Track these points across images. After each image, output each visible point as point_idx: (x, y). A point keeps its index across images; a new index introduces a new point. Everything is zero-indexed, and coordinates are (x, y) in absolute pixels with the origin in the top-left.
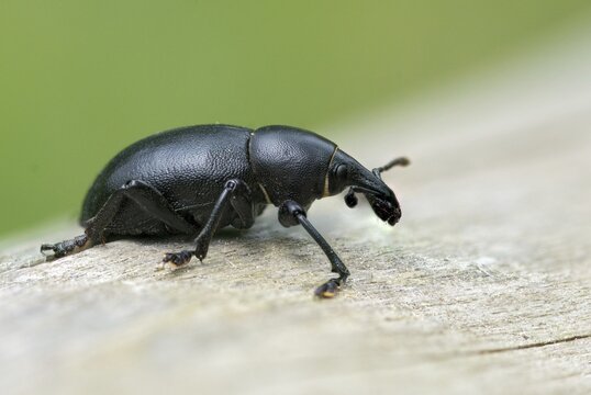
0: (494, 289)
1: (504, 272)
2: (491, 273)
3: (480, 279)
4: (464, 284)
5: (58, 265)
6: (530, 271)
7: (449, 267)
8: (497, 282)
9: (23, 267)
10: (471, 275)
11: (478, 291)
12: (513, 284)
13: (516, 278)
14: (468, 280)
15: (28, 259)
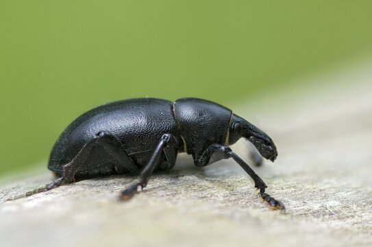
0: (336, 224)
1: (345, 212)
2: (336, 212)
3: (327, 216)
4: (315, 220)
5: (31, 200)
6: (363, 211)
7: (306, 207)
8: (339, 218)
9: (9, 200)
10: (322, 213)
11: (324, 225)
12: (350, 221)
13: (352, 216)
14: (318, 217)
15: (12, 194)
